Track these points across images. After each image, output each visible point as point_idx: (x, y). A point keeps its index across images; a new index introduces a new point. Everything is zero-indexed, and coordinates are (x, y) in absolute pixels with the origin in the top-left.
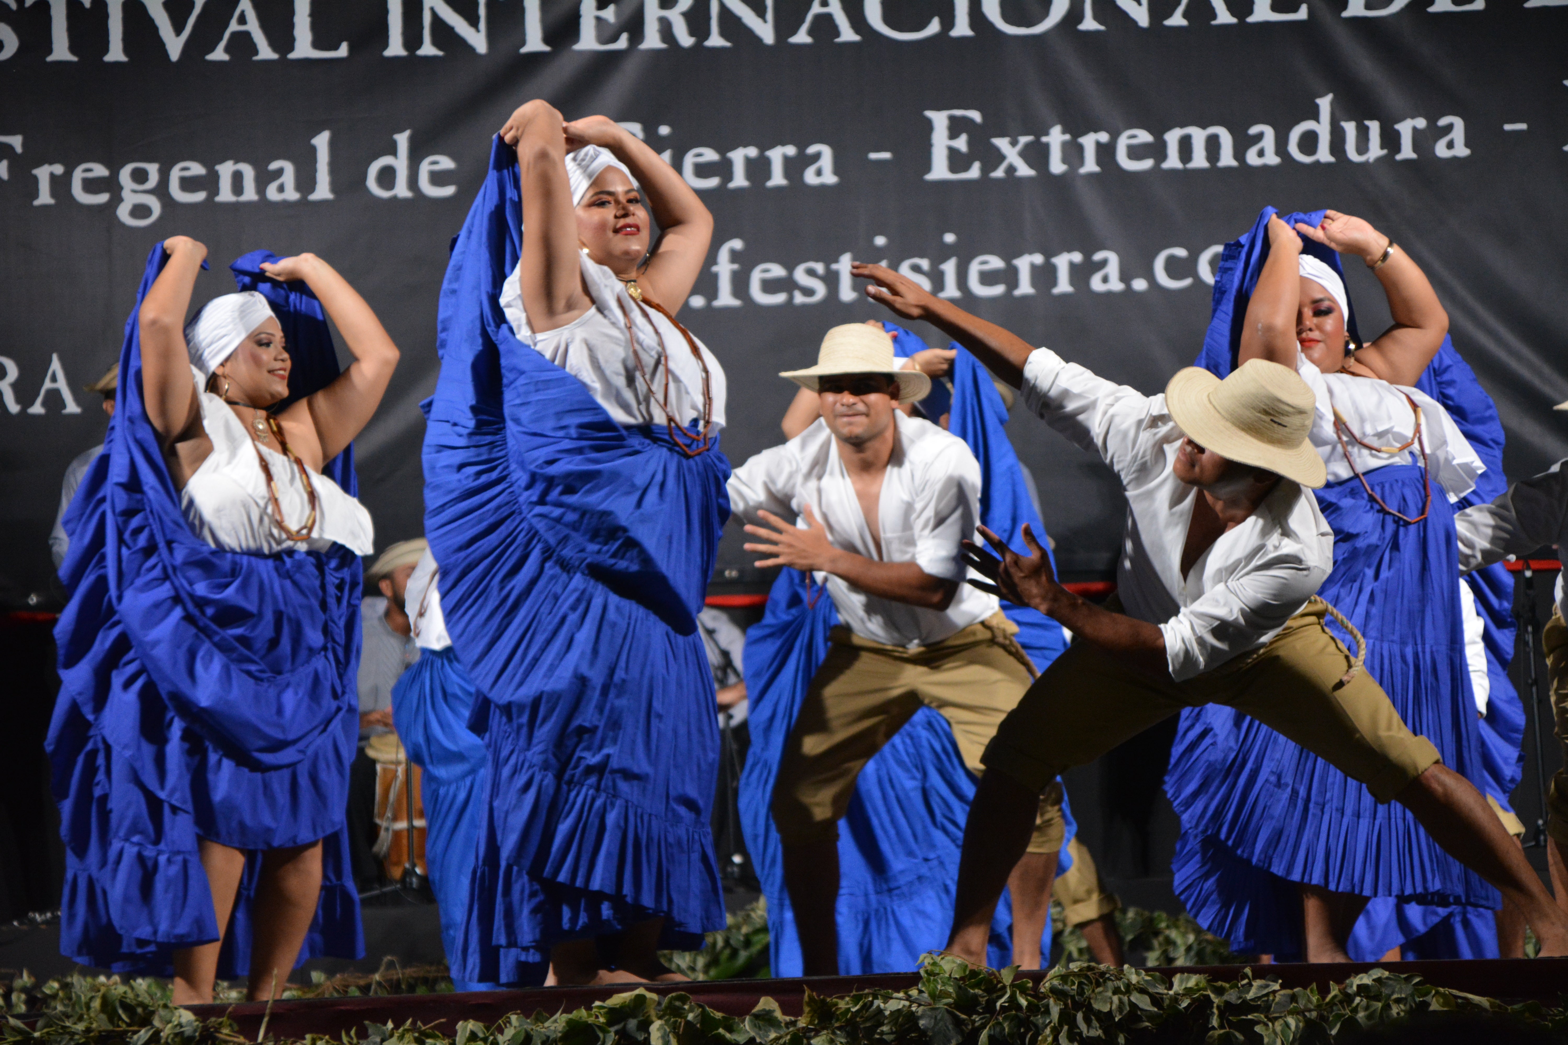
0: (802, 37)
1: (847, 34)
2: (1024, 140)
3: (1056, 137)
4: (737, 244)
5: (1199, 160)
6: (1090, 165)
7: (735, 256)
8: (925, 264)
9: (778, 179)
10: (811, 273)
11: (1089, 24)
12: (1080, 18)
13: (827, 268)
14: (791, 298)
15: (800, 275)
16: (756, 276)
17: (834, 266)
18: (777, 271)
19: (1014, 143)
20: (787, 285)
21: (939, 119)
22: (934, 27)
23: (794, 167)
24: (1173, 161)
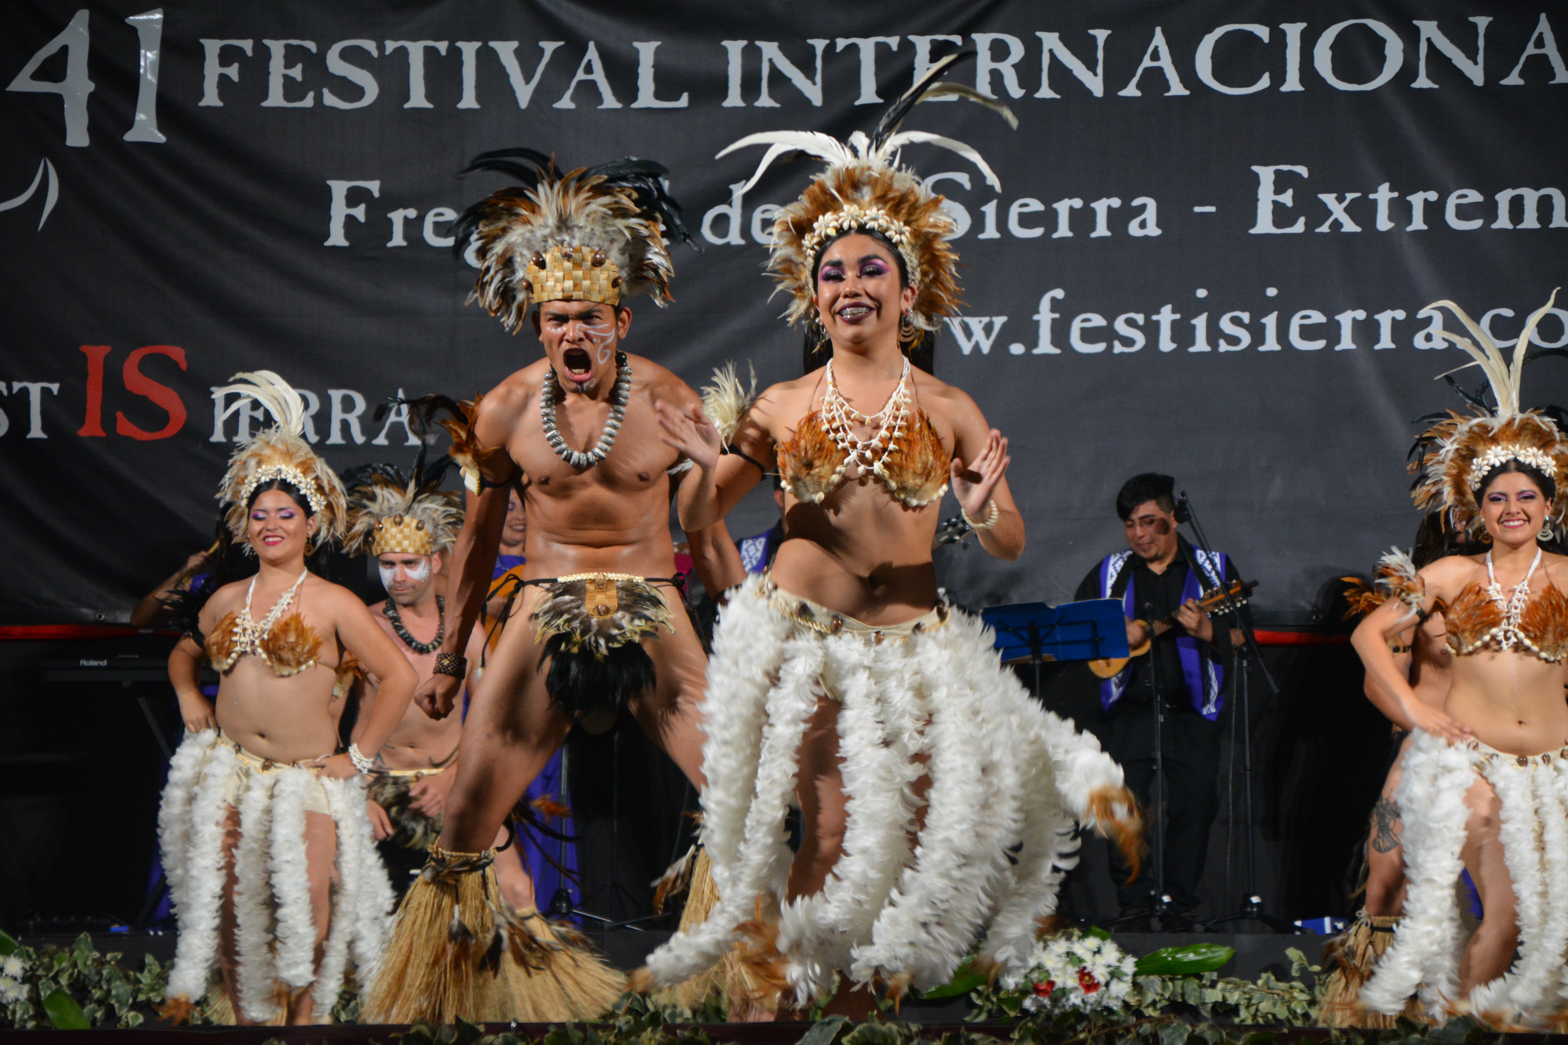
0: (1131, 90)
1: (1177, 88)
2: (1350, 196)
3: (1383, 195)
4: (1059, 294)
5: (1530, 221)
6: (1418, 223)
7: (1055, 305)
8: (1246, 317)
9: (1101, 230)
10: (1131, 323)
11: (1423, 82)
12: (1415, 77)
13: (1147, 319)
14: (1110, 347)
15: (1120, 325)
16: (1077, 325)
17: (1155, 318)
18: (1097, 321)
19: (1340, 200)
20: (1107, 334)
21: (1266, 174)
22: (1264, 82)
23: (1118, 219)
24: (1503, 222)
